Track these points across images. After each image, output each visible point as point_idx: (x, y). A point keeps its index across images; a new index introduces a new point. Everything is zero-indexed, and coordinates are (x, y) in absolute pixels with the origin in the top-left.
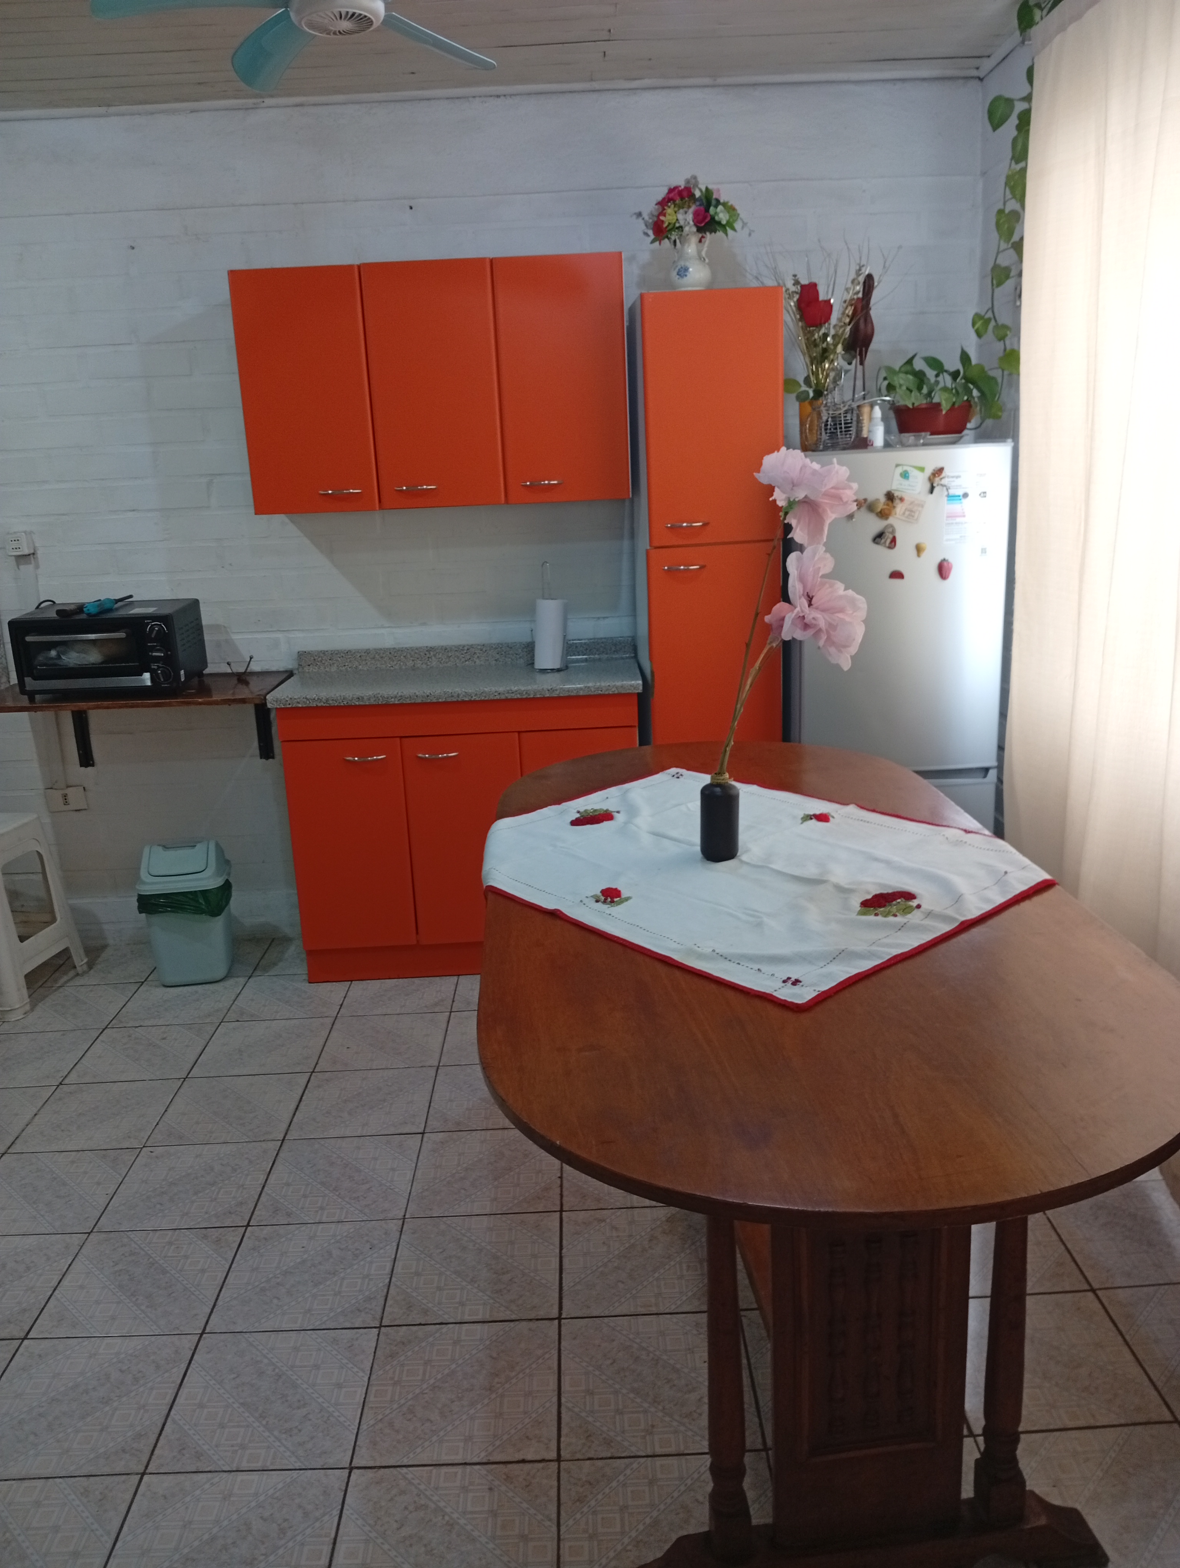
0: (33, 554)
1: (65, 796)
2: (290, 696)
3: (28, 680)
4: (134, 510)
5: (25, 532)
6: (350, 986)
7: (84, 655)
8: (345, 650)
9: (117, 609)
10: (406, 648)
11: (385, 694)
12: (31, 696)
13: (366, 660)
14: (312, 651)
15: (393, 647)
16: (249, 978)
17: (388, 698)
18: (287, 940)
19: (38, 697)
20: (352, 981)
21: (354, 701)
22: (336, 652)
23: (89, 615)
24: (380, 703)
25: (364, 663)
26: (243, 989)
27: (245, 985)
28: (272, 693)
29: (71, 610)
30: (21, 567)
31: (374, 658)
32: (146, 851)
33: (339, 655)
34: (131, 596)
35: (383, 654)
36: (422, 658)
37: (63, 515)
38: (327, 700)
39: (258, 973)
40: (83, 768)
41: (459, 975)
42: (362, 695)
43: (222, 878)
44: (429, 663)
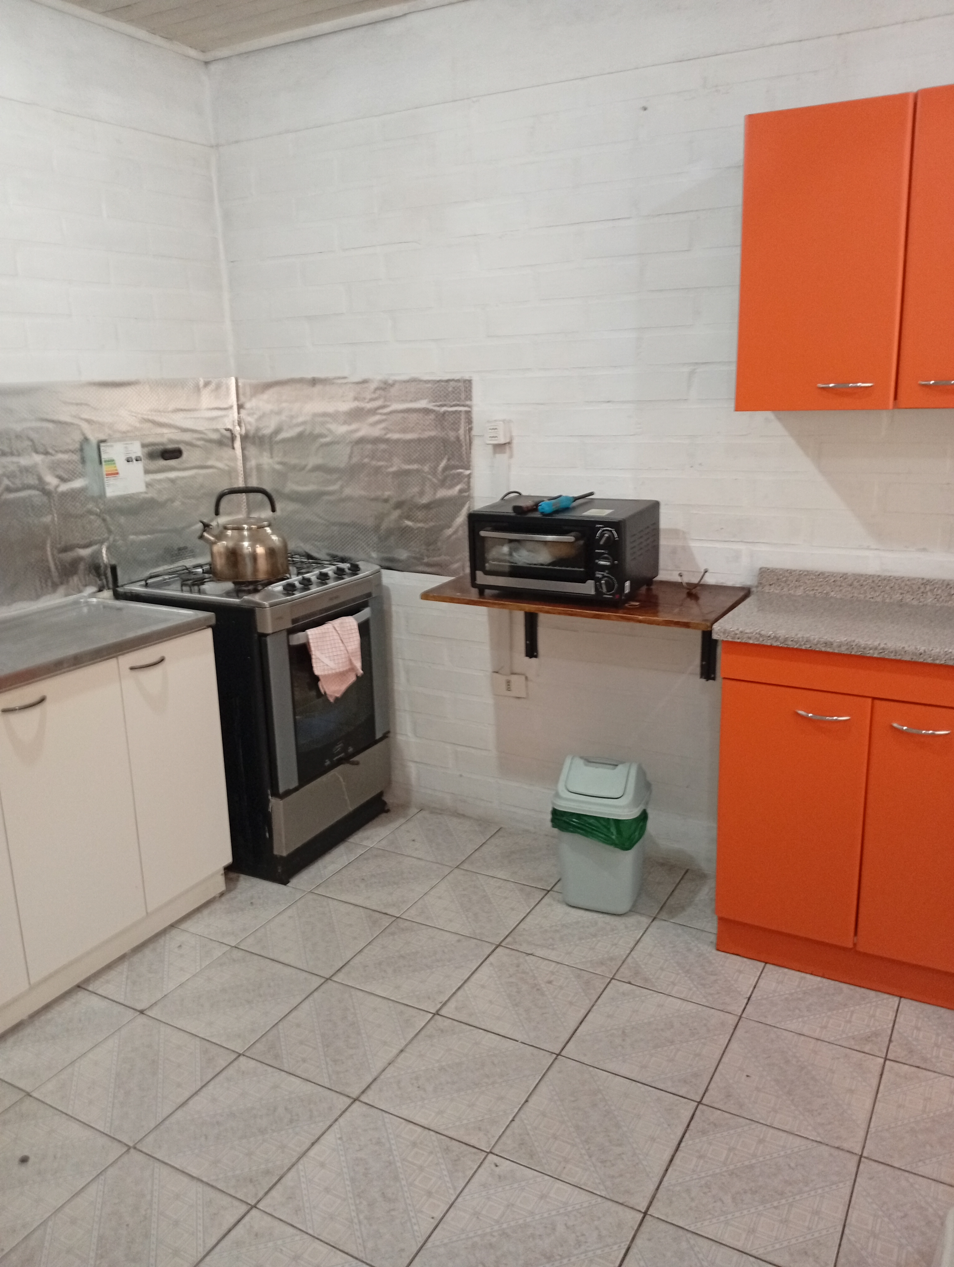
0: (509, 443)
1: (508, 683)
2: (741, 629)
3: (479, 574)
4: (609, 402)
5: (504, 421)
6: (764, 968)
7: (532, 554)
8: (816, 572)
9: (574, 508)
10: (895, 577)
11: (862, 642)
12: (482, 589)
13: (840, 586)
14: (777, 569)
15: (879, 574)
16: (653, 920)
17: (865, 649)
18: (702, 876)
19: (488, 592)
20: (766, 963)
21: (819, 645)
22: (805, 573)
23: (542, 513)
24: (853, 653)
25: (837, 589)
26: (644, 933)
27: (647, 928)
28: (720, 621)
29: (527, 507)
30: (498, 456)
31: (851, 585)
32: (568, 762)
33: (808, 577)
34: (592, 494)
35: (864, 581)
36: (913, 592)
37: (542, 404)
38: (786, 639)
39: (664, 915)
40: (527, 658)
41: (901, 997)
42: (832, 640)
43: (639, 808)
44: (922, 600)
